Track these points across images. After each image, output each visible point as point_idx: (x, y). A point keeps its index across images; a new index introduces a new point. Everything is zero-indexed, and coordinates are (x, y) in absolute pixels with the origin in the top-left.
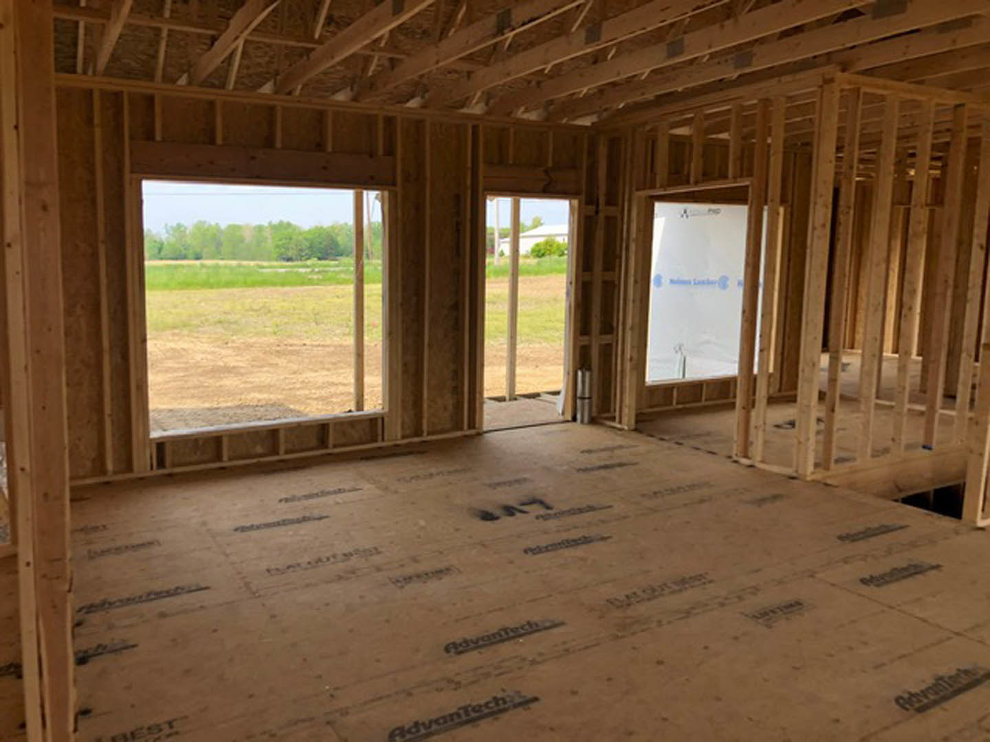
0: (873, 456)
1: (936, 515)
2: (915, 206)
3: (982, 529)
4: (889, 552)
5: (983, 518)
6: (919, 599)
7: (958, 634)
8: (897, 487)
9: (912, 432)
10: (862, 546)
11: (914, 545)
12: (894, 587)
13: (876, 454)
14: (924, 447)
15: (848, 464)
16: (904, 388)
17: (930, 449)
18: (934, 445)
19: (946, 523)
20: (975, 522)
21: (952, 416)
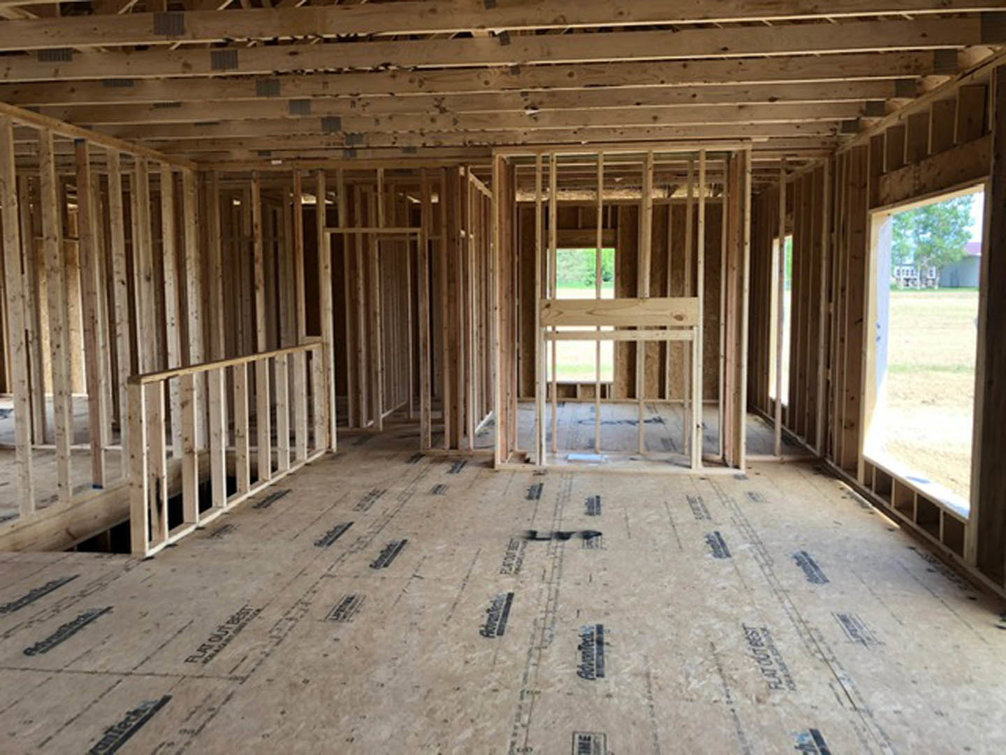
0: (38, 508)
1: (106, 556)
2: (48, 238)
3: (151, 558)
4: (57, 610)
5: (151, 547)
6: (89, 651)
7: (127, 674)
8: (69, 534)
9: (79, 474)
10: (27, 612)
11: (83, 594)
12: (61, 647)
13: (42, 505)
14: (95, 487)
15: (10, 523)
16: (64, 429)
17: (101, 487)
18: (104, 485)
19: (118, 561)
20: (144, 553)
21: (119, 451)
